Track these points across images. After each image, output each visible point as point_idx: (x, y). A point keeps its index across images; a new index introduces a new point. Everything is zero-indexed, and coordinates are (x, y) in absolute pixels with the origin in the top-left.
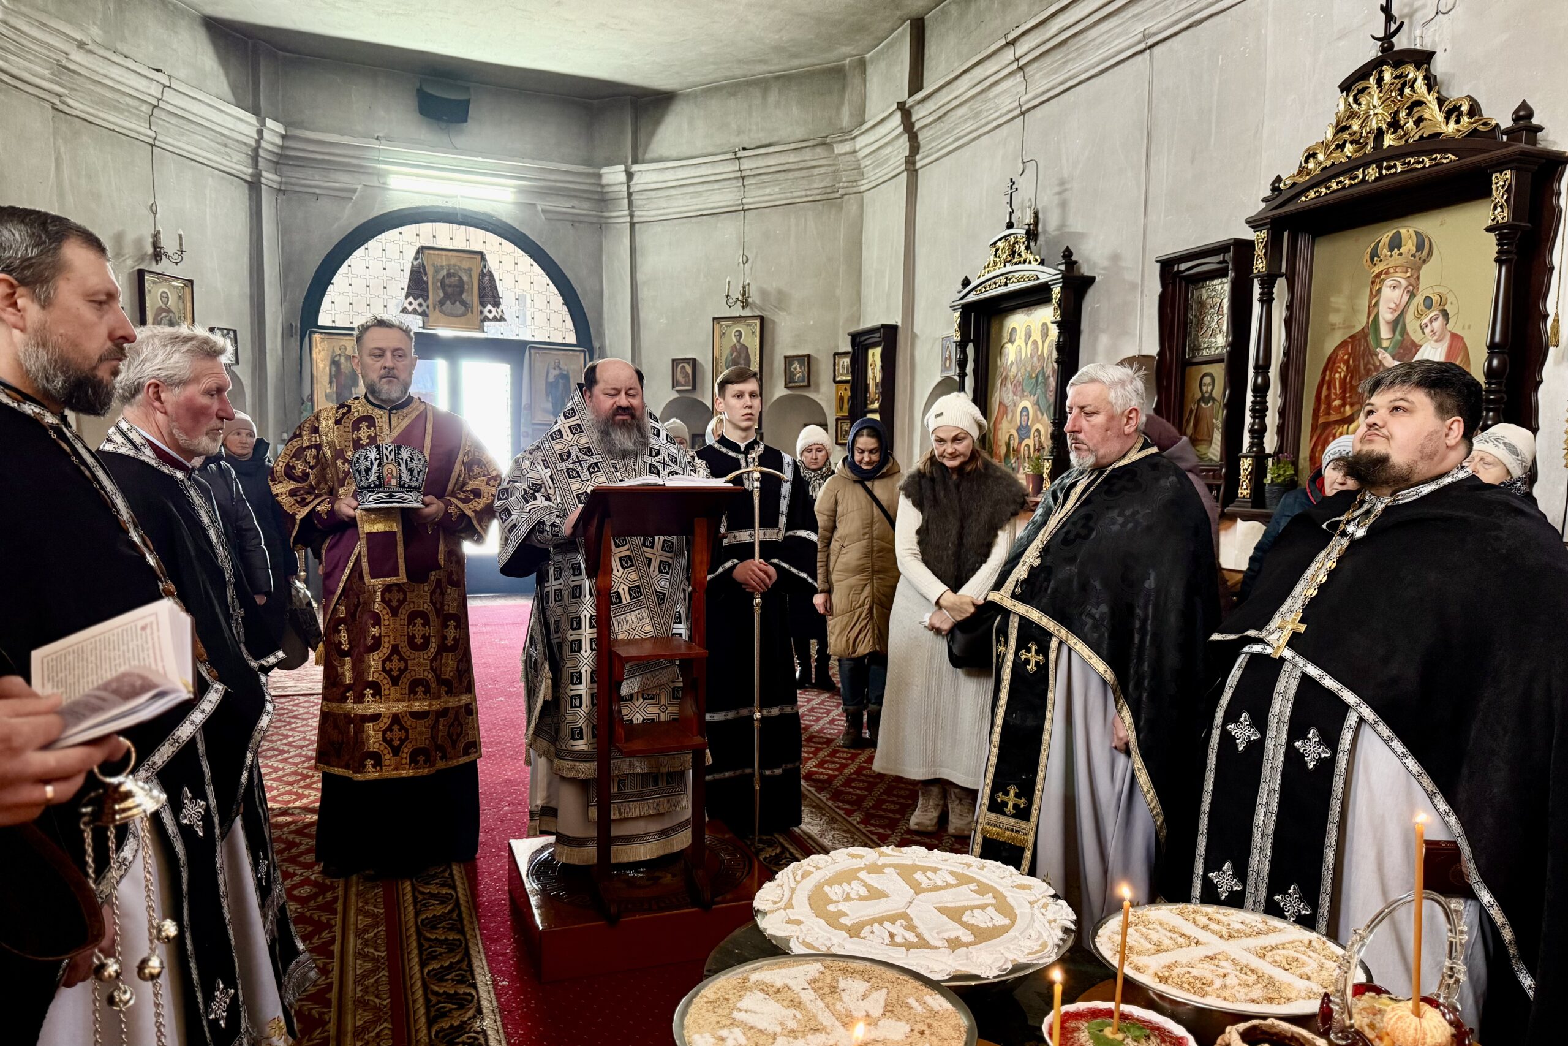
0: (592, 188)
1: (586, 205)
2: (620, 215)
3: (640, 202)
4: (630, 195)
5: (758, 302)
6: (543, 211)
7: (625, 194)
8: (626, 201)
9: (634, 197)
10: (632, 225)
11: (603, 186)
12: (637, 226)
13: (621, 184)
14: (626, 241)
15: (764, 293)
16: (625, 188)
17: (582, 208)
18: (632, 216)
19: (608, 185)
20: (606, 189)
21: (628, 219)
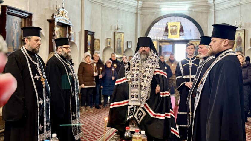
0: (206, 5)
1: (204, 8)
2: (212, 10)
3: (217, 6)
4: (214, 5)
5: (244, 26)
6: (194, 11)
7: (213, 5)
8: (213, 7)
9: (215, 5)
10: (215, 12)
11: (208, 4)
12: (216, 12)
13: (212, 3)
14: (213, 15)
15: (245, 24)
16: (213, 4)
17: (204, 9)
18: (215, 9)
19: (209, 3)
20: (209, 4)
21: (214, 10)
